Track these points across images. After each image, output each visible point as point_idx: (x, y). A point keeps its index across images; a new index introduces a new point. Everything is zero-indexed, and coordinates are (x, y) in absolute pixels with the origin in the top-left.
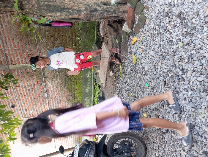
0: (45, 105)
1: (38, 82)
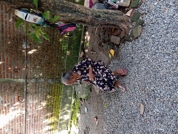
0: (21, 123)
1: (19, 97)
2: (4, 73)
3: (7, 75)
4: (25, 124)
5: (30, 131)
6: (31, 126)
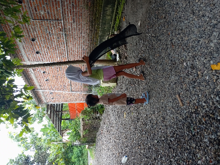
0: (57, 6)
4: (62, 9)
5: (68, 19)
6: (69, 12)
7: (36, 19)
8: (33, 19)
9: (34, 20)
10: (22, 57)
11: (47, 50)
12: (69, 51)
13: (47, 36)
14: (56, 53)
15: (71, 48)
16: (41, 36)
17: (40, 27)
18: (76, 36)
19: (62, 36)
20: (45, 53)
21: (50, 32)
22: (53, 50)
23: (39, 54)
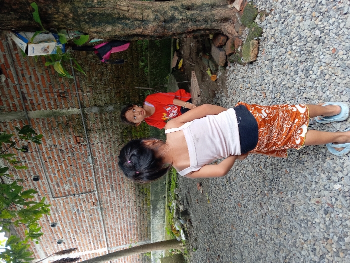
0: (89, 175)
1: (77, 138)
2: (43, 100)
3: (49, 104)
4: (95, 178)
5: (104, 187)
6: (105, 179)
7: (59, 195)
8: (53, 198)
9: (55, 199)
10: (36, 252)
11: (75, 235)
12: (108, 231)
13: (74, 216)
14: (89, 237)
15: (111, 226)
16: (66, 217)
17: (64, 206)
18: (117, 208)
19: (97, 212)
20: (71, 240)
21: (78, 210)
22: (84, 233)
23: (62, 244)
